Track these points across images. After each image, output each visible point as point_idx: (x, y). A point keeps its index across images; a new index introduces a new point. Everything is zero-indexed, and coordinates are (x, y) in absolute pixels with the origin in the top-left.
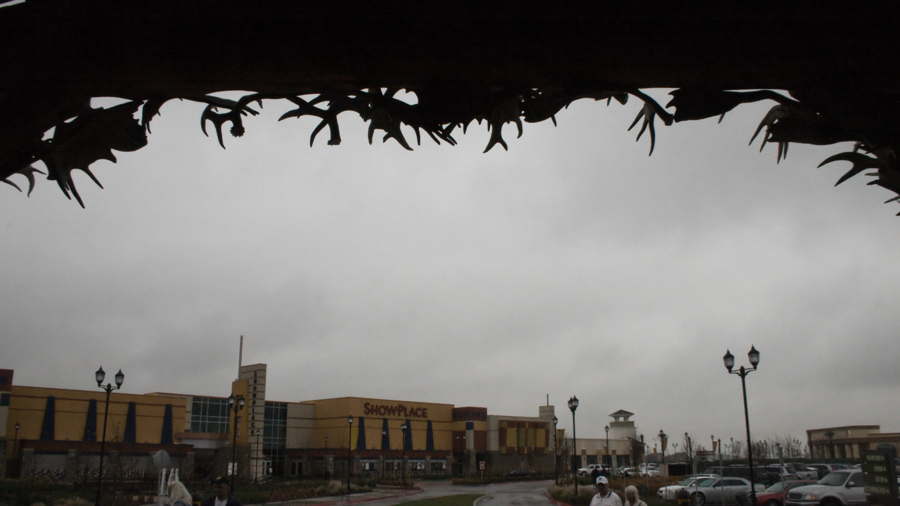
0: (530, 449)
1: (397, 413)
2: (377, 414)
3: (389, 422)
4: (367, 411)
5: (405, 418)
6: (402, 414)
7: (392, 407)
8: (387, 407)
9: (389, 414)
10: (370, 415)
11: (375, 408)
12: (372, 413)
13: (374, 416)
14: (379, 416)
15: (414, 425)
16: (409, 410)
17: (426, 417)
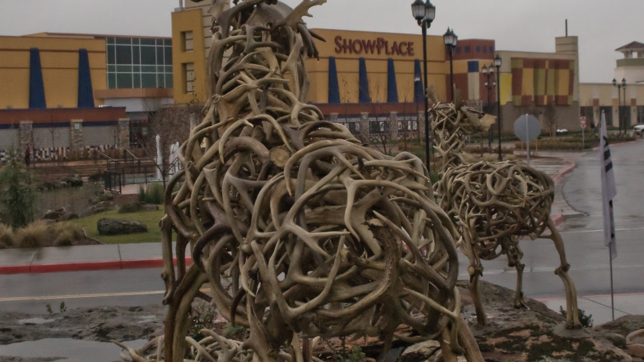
0: (549, 98)
1: (376, 50)
2: (351, 52)
3: (367, 62)
4: (338, 49)
5: (386, 57)
6: (383, 51)
7: (369, 41)
8: (364, 41)
9: (367, 52)
10: (342, 55)
11: (348, 43)
12: (345, 52)
13: (348, 55)
14: (354, 55)
15: (398, 67)
16: (390, 45)
17: (413, 54)
